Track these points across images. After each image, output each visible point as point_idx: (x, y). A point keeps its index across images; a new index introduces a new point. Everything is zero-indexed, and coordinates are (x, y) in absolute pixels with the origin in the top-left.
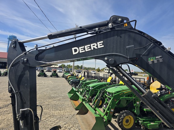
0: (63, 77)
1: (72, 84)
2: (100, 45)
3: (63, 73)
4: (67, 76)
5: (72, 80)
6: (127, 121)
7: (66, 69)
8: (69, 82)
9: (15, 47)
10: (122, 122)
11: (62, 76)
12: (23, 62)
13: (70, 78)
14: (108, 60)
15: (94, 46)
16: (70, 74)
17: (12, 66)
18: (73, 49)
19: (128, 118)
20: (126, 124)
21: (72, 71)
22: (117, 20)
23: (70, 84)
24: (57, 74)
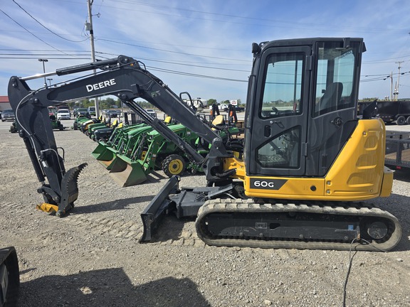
0: (76, 127)
1: (98, 139)
2: (112, 82)
3: (74, 121)
4: (84, 124)
5: (96, 131)
6: (175, 166)
7: (80, 110)
8: (93, 136)
9: (16, 87)
10: (167, 168)
11: (73, 126)
12: (34, 103)
13: (92, 127)
14: (121, 96)
15: (107, 83)
16: (91, 121)
17: (20, 107)
18: (87, 86)
19: (176, 163)
20: (173, 170)
21: (95, 115)
22: (123, 60)
23: (94, 140)
24: (59, 123)
